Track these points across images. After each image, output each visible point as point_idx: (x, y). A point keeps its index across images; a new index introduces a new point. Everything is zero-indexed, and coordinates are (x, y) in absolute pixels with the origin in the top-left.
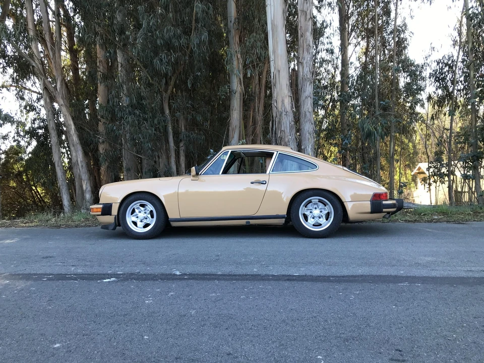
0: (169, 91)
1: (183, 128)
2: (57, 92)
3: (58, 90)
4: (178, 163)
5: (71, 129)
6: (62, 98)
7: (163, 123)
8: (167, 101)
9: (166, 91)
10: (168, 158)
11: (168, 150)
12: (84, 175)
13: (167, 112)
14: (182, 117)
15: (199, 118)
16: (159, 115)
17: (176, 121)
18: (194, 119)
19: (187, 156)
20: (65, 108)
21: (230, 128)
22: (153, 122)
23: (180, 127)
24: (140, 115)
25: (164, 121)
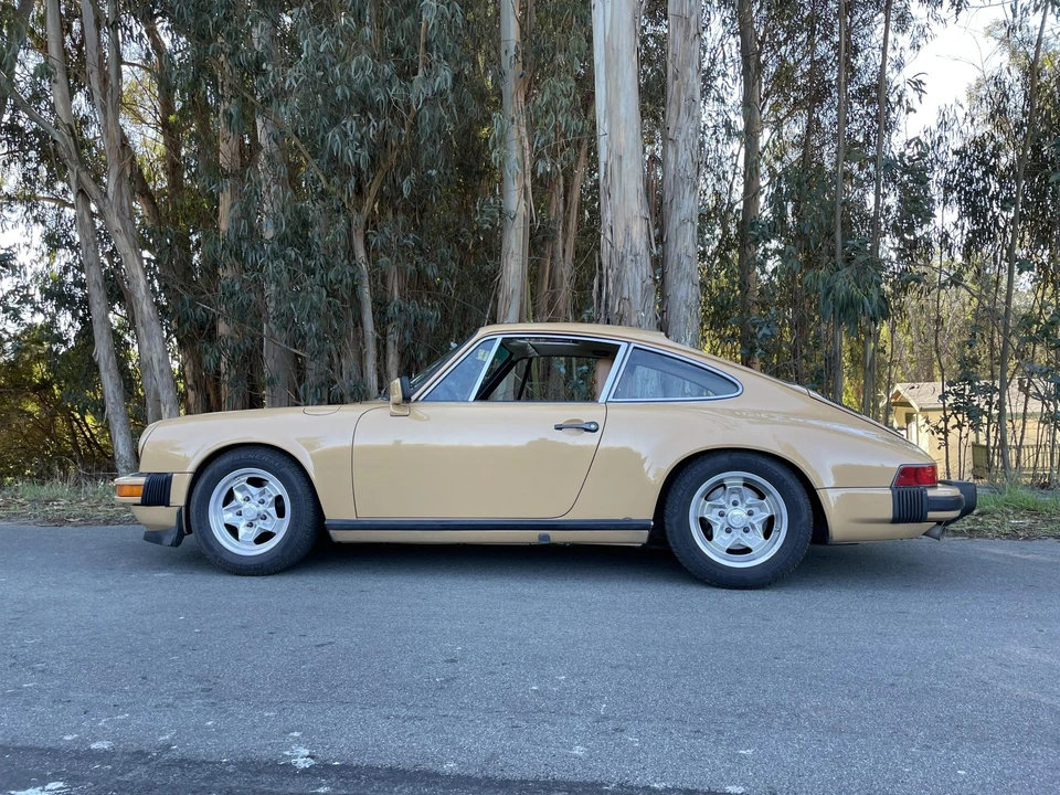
0: (366, 210)
1: (396, 293)
2: (107, 201)
3: (110, 195)
4: (383, 371)
5: (138, 286)
6: (118, 215)
7: (349, 280)
8: (361, 231)
9: (359, 211)
10: (361, 358)
11: (360, 339)
12: (166, 391)
13: (361, 253)
14: (394, 269)
15: (431, 270)
16: (340, 261)
17: (378, 279)
18: (420, 273)
19: (402, 355)
20: (124, 239)
21: (501, 296)
22: (327, 276)
23: (390, 290)
24: (297, 259)
25: (352, 275)
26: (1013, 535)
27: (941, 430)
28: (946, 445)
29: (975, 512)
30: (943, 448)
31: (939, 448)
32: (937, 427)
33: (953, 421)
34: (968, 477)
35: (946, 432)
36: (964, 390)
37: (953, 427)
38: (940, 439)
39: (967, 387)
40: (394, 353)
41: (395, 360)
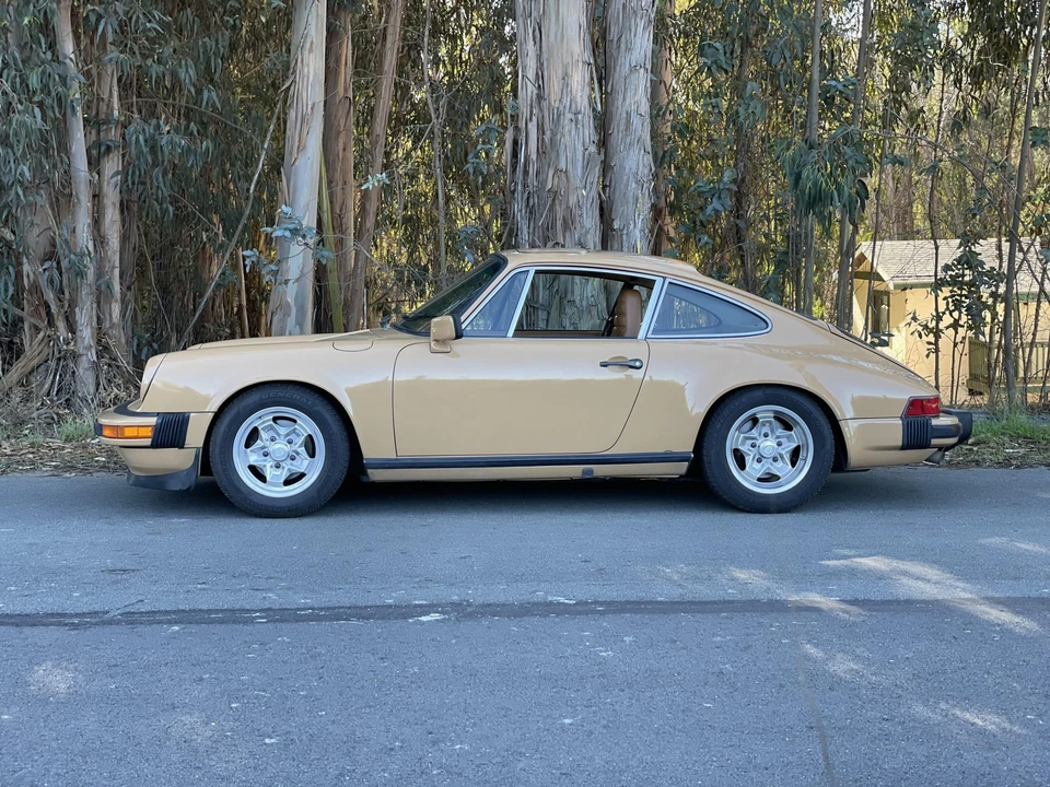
1: (116, 103)
7: (61, 89)
8: (67, 3)
13: (68, 47)
16: (43, 56)
22: (23, 81)
23: (106, 96)
26: (1006, 463)
27: (931, 331)
28: (937, 351)
29: (970, 441)
30: (933, 356)
31: (928, 356)
32: (926, 327)
33: (947, 320)
34: (963, 396)
35: (937, 333)
36: (963, 275)
37: (947, 328)
38: (929, 343)
39: (967, 272)
40: (114, 204)
41: (117, 216)
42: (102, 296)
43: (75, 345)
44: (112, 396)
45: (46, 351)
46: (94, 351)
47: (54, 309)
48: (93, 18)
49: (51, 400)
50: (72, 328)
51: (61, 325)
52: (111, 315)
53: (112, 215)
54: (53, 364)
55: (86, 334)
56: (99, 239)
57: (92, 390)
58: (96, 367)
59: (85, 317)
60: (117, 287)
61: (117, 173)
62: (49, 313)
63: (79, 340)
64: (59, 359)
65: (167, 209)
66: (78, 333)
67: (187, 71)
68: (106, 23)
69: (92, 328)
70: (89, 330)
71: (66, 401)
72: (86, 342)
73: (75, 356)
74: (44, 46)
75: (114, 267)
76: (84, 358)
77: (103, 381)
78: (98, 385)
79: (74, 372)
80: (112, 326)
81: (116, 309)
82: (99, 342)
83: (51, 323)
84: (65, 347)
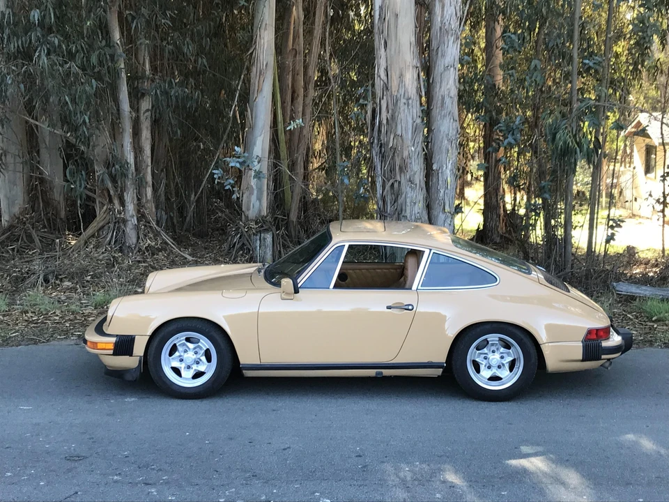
1: (147, 66)
7: (110, 63)
13: (117, 36)
16: (99, 43)
18: (176, 51)
21: (254, 69)
22: (88, 60)
23: (141, 62)
24: (60, 46)
25: (112, 56)
27: (661, 204)
31: (658, 220)
32: (657, 201)
35: (665, 205)
40: (147, 128)
41: (149, 136)
42: (140, 185)
43: (125, 214)
44: (147, 245)
45: (108, 218)
46: (135, 218)
47: (112, 192)
48: (130, 18)
49: (111, 247)
50: (122, 203)
51: (116, 202)
52: (146, 195)
53: (146, 134)
54: (112, 225)
55: (131, 208)
56: (138, 149)
57: (134, 240)
58: (137, 228)
59: (129, 197)
60: (149, 178)
61: (147, 110)
62: (110, 196)
63: (126, 211)
64: (115, 223)
65: (177, 132)
66: (126, 207)
67: (188, 48)
68: (137, 23)
69: (134, 204)
70: (132, 206)
71: (120, 247)
72: (131, 213)
73: (125, 221)
74: (100, 37)
75: (148, 166)
76: (130, 222)
77: (141, 236)
78: (138, 238)
79: (124, 231)
80: (147, 201)
81: (149, 191)
82: (139, 211)
83: (111, 201)
84: (118, 216)
